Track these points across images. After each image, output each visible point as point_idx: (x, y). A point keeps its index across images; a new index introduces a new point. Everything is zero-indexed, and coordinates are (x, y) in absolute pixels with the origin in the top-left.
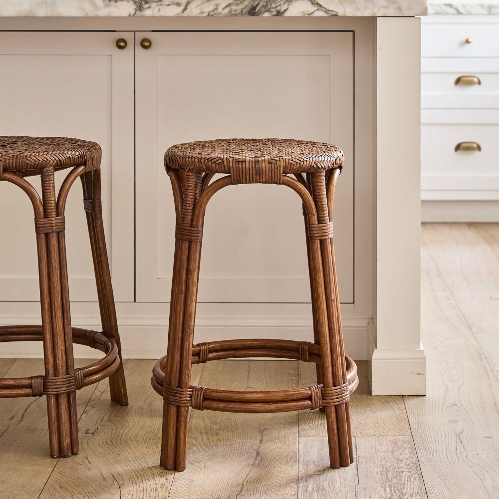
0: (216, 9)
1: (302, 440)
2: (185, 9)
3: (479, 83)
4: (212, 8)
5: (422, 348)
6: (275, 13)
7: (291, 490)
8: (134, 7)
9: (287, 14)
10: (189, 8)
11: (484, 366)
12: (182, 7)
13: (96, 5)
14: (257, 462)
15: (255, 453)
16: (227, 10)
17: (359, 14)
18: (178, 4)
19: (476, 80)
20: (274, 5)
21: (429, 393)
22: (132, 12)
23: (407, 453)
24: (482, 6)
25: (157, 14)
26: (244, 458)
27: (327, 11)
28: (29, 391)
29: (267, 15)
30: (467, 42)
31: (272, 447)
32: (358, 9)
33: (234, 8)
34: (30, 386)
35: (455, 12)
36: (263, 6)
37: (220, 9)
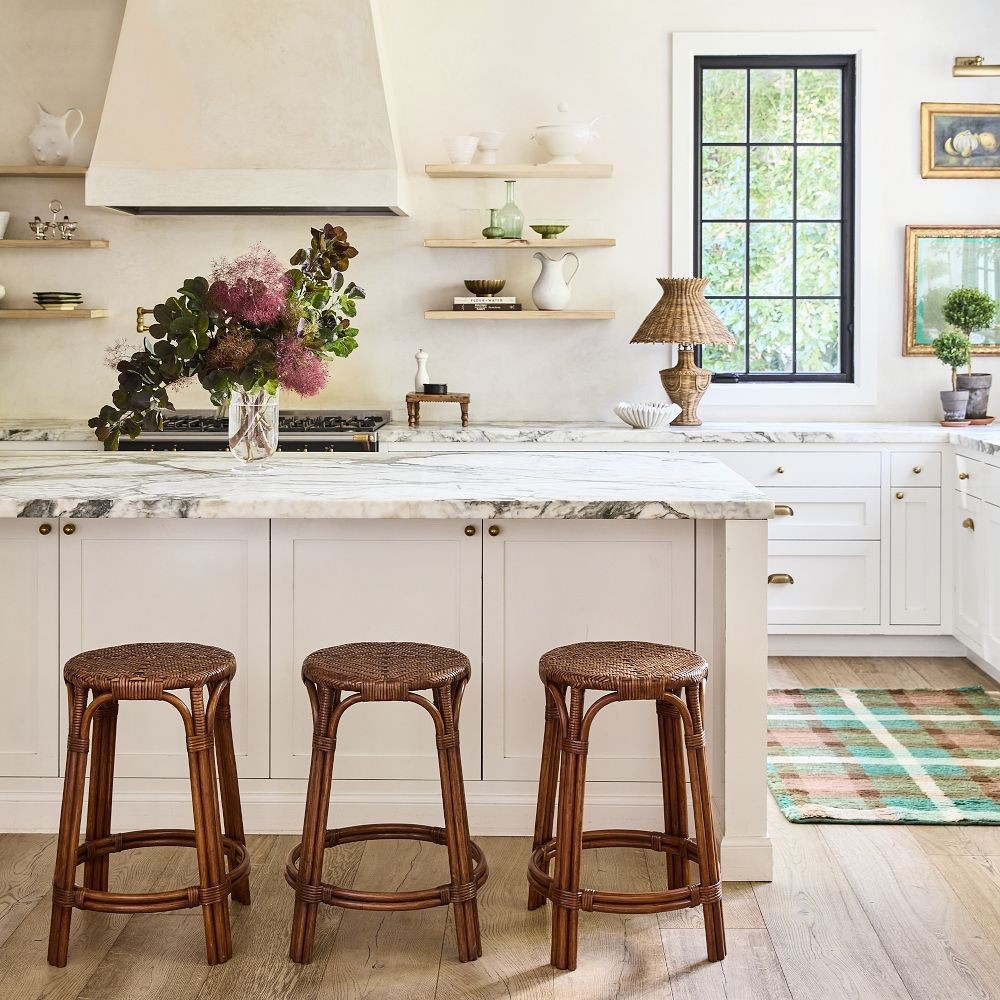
0: (572, 512)
1: (664, 932)
2: (543, 512)
3: (792, 514)
4: (568, 511)
5: (768, 836)
6: (628, 516)
7: (665, 991)
8: (494, 510)
9: (639, 517)
10: (547, 511)
11: (822, 845)
12: (540, 511)
13: (457, 508)
14: (627, 959)
15: (622, 948)
16: (583, 513)
17: (709, 517)
18: (536, 507)
19: (788, 510)
20: (627, 509)
21: (775, 879)
22: (492, 515)
23: (765, 948)
24: (794, 433)
25: (515, 516)
26: (614, 952)
27: (678, 514)
28: (438, 901)
29: (621, 517)
30: (780, 471)
31: (638, 941)
32: (708, 512)
33: (589, 510)
34: (439, 897)
35: (766, 440)
36: (617, 509)
37: (576, 512)
